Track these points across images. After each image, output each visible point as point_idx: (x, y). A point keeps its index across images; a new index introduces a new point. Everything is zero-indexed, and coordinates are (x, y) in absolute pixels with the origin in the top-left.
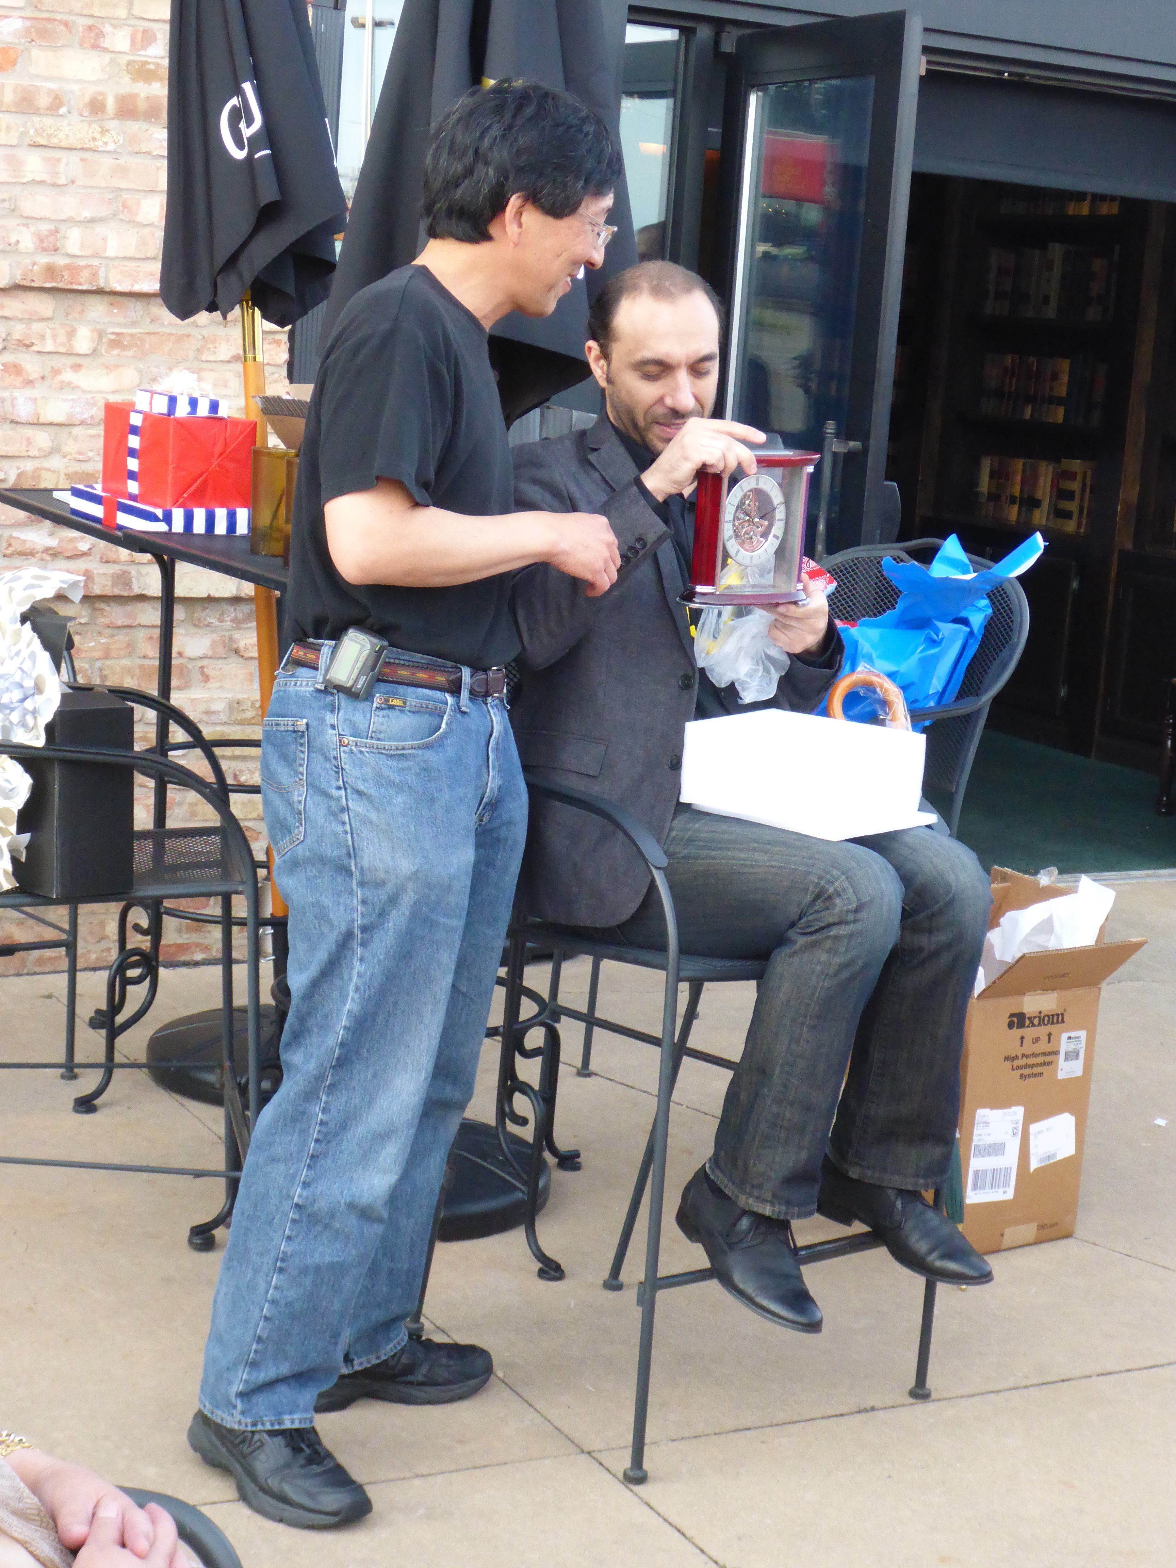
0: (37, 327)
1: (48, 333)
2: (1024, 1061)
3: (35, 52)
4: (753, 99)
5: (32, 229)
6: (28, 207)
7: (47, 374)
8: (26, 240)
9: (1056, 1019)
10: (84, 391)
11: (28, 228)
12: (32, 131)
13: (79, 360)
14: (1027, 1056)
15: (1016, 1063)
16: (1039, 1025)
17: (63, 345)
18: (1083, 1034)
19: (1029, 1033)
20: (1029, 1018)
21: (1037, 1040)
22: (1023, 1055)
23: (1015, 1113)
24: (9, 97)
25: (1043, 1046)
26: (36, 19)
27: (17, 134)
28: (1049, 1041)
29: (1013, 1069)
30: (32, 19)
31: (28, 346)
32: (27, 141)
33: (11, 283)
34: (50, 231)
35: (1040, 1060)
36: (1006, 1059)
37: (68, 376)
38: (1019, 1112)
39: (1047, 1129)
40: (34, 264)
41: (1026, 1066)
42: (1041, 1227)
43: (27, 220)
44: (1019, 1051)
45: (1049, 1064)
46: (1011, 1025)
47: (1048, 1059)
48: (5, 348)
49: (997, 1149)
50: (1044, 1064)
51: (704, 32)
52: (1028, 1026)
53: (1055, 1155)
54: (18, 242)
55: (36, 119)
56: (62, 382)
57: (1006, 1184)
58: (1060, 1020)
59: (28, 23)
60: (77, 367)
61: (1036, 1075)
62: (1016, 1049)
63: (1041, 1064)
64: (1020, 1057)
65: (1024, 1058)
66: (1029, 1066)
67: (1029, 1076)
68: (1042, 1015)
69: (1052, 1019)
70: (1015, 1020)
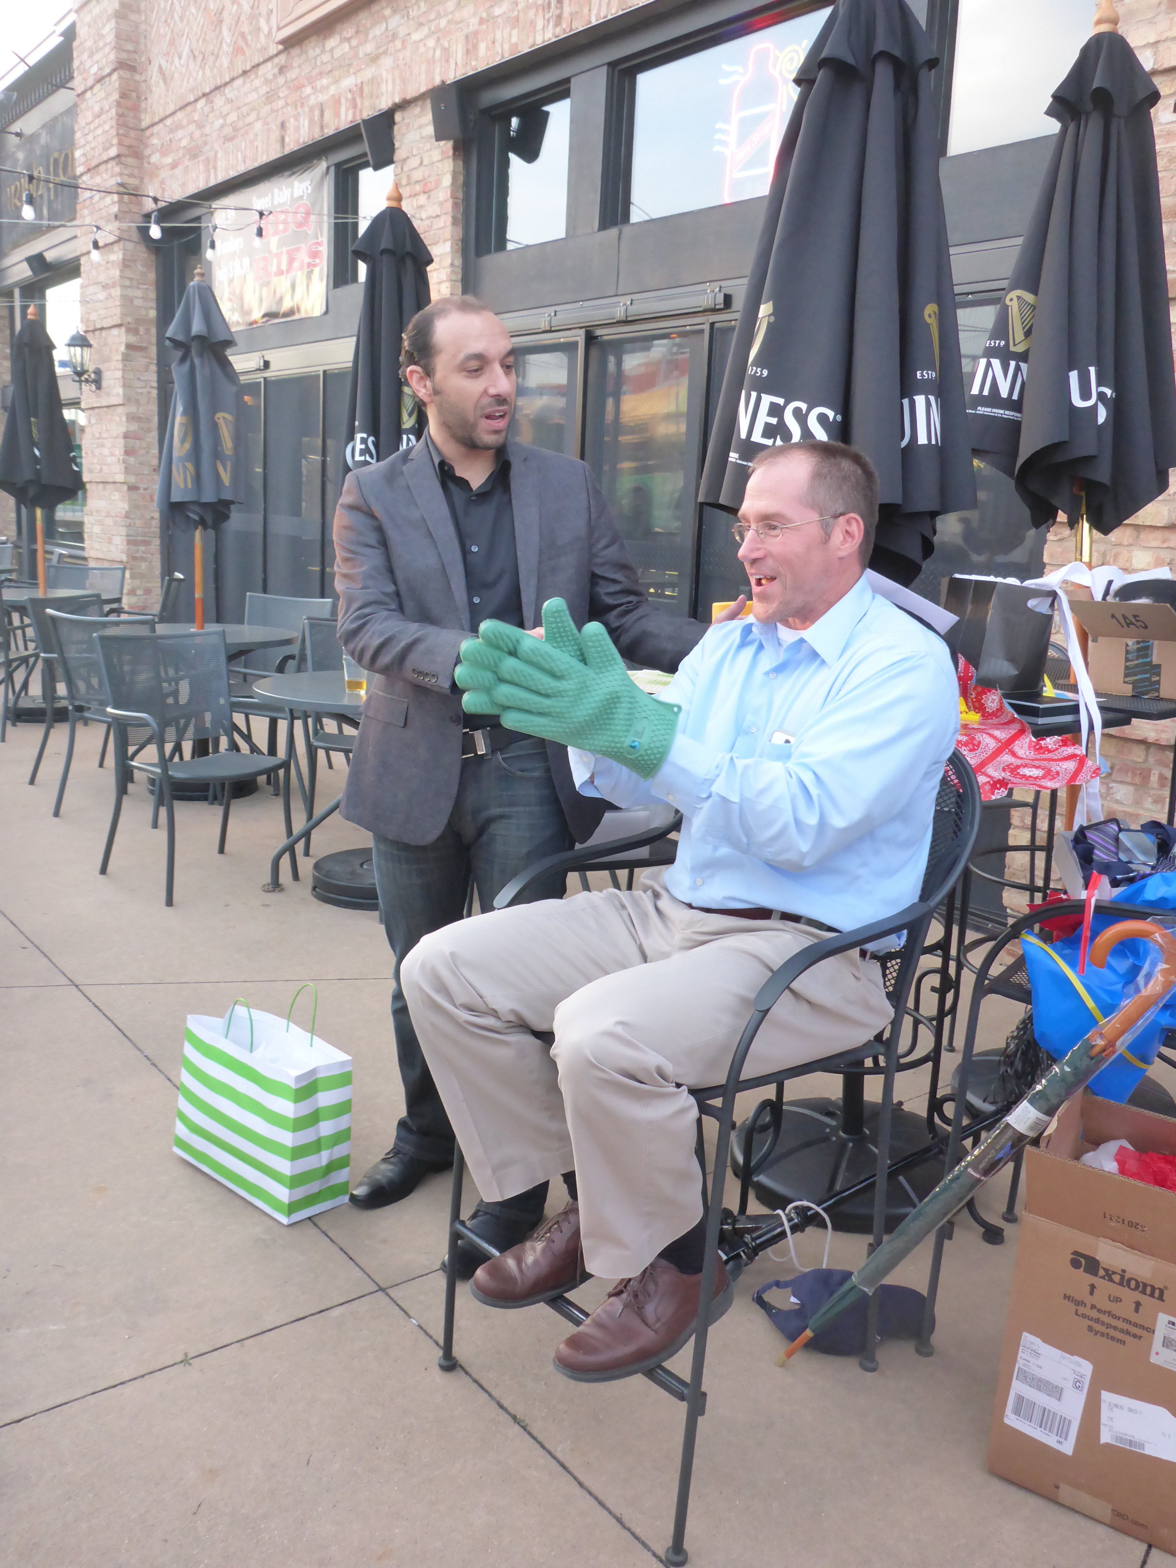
2: (1094, 1314)
14: (1099, 1311)
15: (1081, 1310)
16: (1121, 1284)
19: (1103, 1286)
20: (1105, 1269)
21: (1118, 1300)
22: (1093, 1307)
23: (1077, 1364)
25: (1128, 1311)
28: (1137, 1311)
29: (1077, 1313)
36: (1070, 1296)
38: (1086, 1368)
39: (1133, 1410)
41: (1097, 1321)
42: (1117, 1512)
44: (1089, 1300)
45: (1135, 1336)
46: (1075, 1264)
47: (1133, 1330)
49: (1051, 1389)
50: (1131, 1334)
52: (1103, 1277)
53: (1142, 1446)
57: (1062, 1435)
58: (1154, 1296)
61: (1113, 1338)
62: (1082, 1293)
63: (1122, 1331)
64: (1089, 1306)
65: (1095, 1311)
66: (1103, 1323)
67: (1102, 1335)
68: (1127, 1276)
69: (1141, 1287)
70: (1083, 1261)
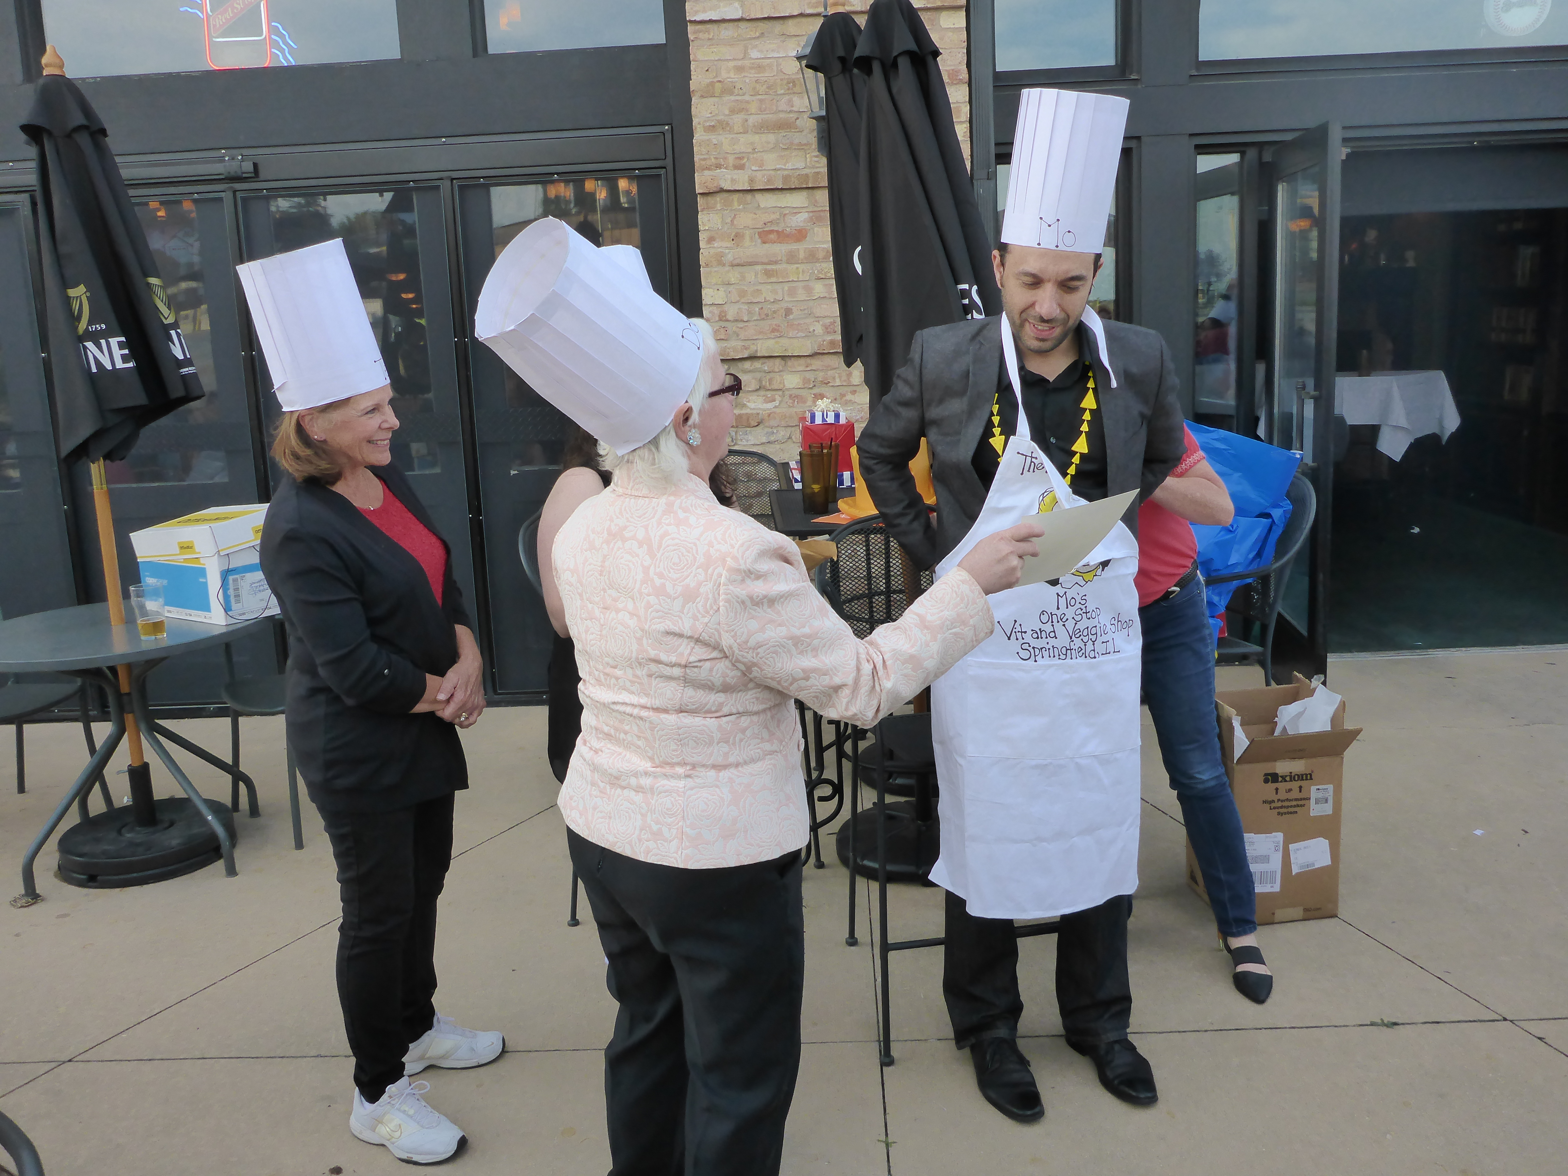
0: (830, 373)
1: (837, 375)
2: (1280, 804)
3: (816, 229)
4: (1280, 187)
5: (821, 323)
6: (818, 312)
7: (838, 397)
8: (818, 329)
9: (1307, 777)
10: (859, 404)
11: (819, 322)
12: (816, 272)
13: (855, 388)
14: (1282, 801)
15: (1273, 805)
16: (1291, 781)
17: (845, 381)
18: (1330, 787)
19: (1282, 786)
20: (1281, 777)
21: (1290, 790)
22: (1279, 800)
23: (1276, 837)
24: (802, 255)
25: (1295, 794)
26: (815, 211)
27: (809, 274)
28: (1300, 792)
29: (1270, 809)
30: (812, 212)
31: (827, 384)
32: (815, 277)
33: (813, 352)
34: (831, 322)
35: (1294, 803)
36: (1265, 802)
37: (849, 397)
38: (1279, 836)
39: (1305, 848)
40: (824, 341)
41: (1282, 807)
42: (1305, 910)
43: (818, 318)
44: (1276, 798)
45: (1302, 806)
46: (1266, 781)
47: (1300, 803)
48: (815, 386)
49: (1265, 859)
50: (1298, 806)
51: (1252, 153)
52: (1281, 782)
53: (1313, 865)
54: (814, 330)
55: (818, 265)
56: (846, 400)
57: (1273, 881)
58: (1309, 778)
59: (811, 214)
60: (854, 392)
61: (1291, 813)
62: (1272, 796)
63: (1295, 806)
64: (1276, 801)
65: (1280, 802)
66: (1285, 807)
67: (1285, 813)
68: (1293, 774)
69: (1301, 777)
70: (1270, 777)
